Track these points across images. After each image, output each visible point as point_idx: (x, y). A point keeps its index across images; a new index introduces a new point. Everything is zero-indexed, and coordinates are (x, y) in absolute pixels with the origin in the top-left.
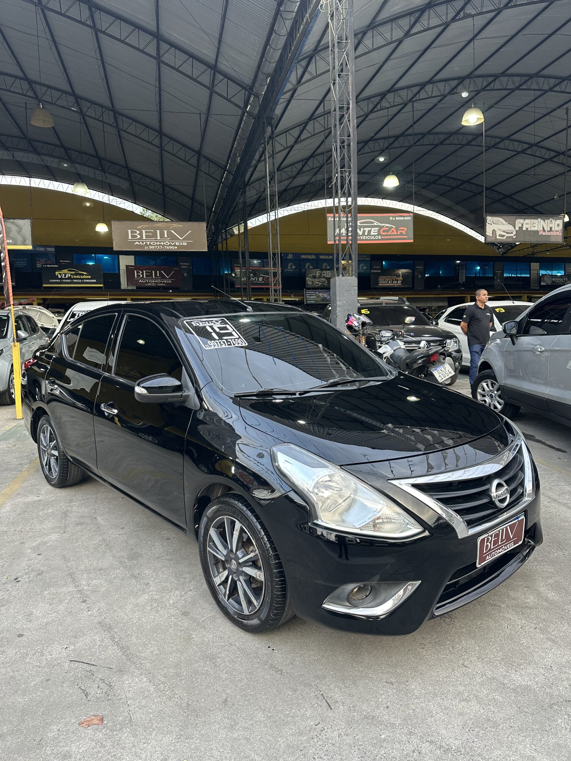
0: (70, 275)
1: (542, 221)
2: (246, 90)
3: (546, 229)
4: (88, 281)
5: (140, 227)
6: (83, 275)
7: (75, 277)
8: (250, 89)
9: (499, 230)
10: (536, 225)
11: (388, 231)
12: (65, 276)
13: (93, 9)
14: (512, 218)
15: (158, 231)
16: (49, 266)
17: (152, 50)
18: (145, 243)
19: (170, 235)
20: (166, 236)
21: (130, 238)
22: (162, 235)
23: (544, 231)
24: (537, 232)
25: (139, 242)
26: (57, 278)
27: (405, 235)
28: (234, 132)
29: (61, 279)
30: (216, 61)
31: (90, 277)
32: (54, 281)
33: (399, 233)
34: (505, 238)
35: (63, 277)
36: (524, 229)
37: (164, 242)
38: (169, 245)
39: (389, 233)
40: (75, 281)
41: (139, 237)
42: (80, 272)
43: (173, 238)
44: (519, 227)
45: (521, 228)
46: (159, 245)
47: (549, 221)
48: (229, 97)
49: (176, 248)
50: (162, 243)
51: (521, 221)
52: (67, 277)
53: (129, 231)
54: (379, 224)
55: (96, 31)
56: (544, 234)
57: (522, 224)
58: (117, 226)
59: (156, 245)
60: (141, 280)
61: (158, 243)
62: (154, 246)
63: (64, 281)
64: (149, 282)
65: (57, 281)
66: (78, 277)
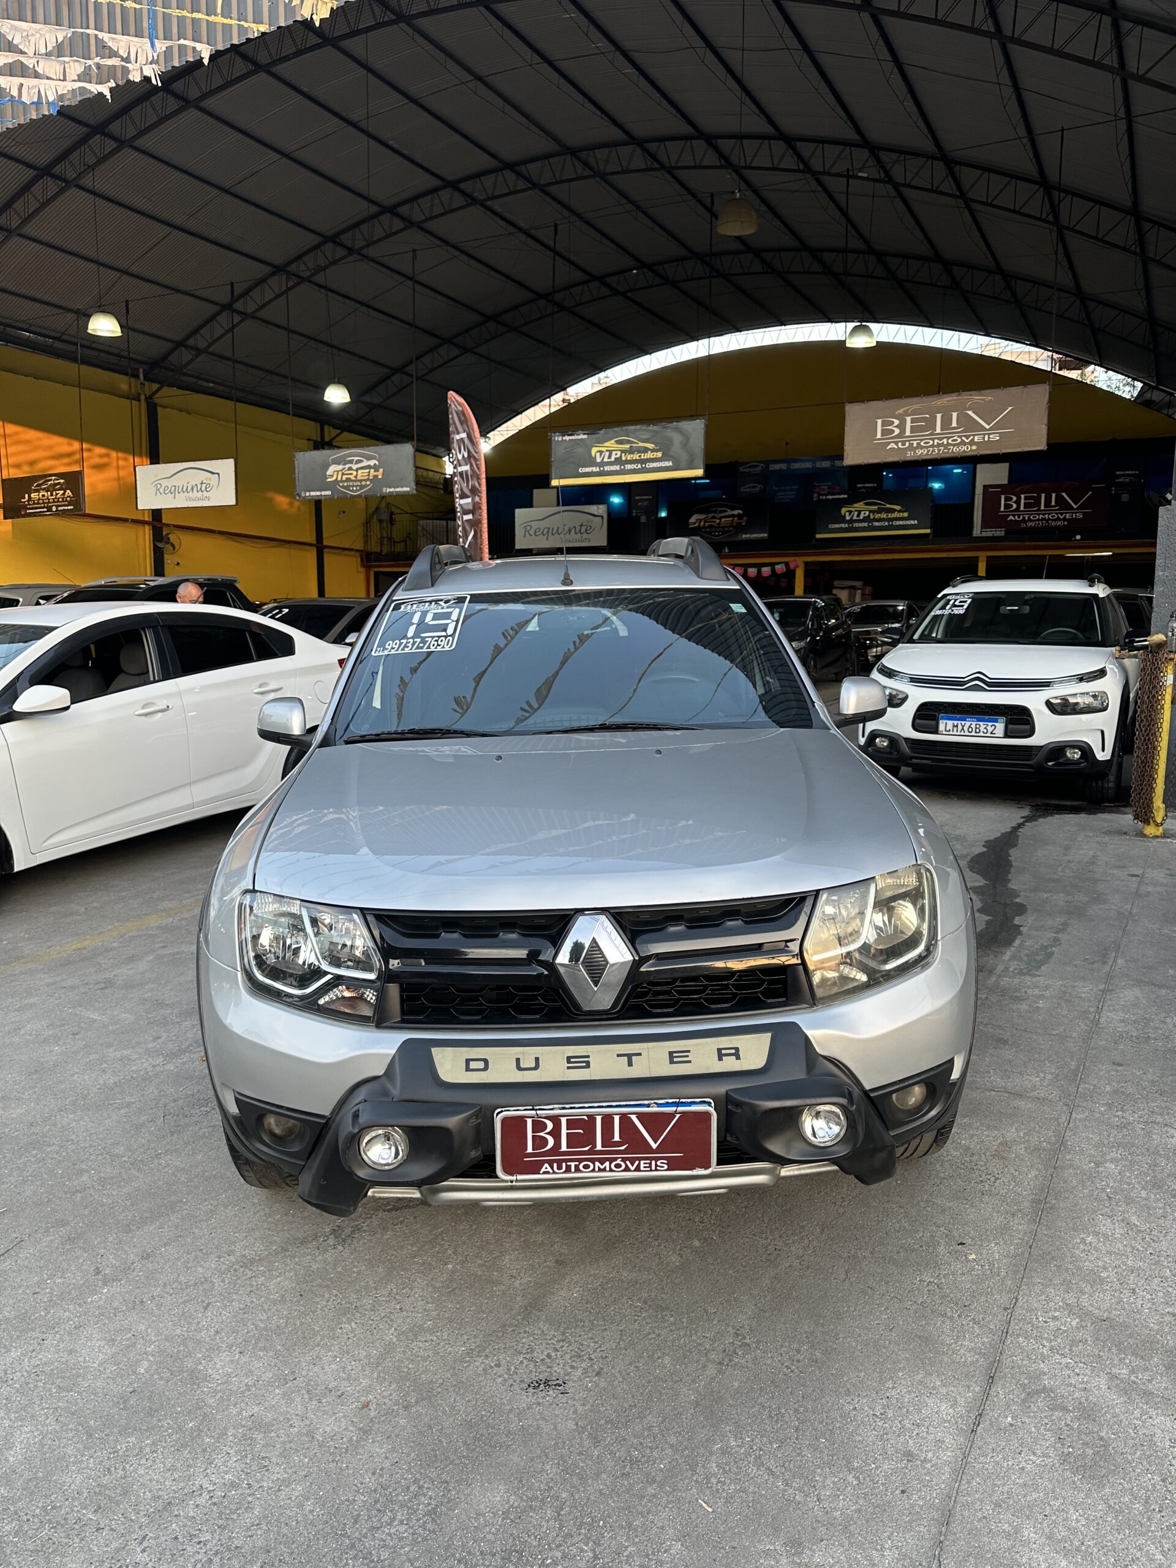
0: (867, 513)
4: (901, 523)
5: (901, 411)
6: (893, 511)
7: (877, 516)
12: (858, 516)
15: (939, 416)
16: (830, 497)
19: (964, 420)
20: (954, 424)
21: (879, 436)
22: (946, 424)
25: (896, 443)
26: (842, 519)
29: (851, 521)
32: (837, 526)
35: (855, 518)
37: (948, 438)
38: (959, 444)
40: (877, 524)
41: (897, 431)
42: (888, 506)
43: (970, 426)
46: (939, 445)
49: (974, 447)
50: (945, 441)
52: (861, 517)
53: (879, 422)
58: (854, 413)
59: (930, 446)
60: (1014, 516)
61: (936, 441)
62: (927, 447)
63: (856, 525)
64: (1030, 520)
65: (843, 525)
66: (884, 516)
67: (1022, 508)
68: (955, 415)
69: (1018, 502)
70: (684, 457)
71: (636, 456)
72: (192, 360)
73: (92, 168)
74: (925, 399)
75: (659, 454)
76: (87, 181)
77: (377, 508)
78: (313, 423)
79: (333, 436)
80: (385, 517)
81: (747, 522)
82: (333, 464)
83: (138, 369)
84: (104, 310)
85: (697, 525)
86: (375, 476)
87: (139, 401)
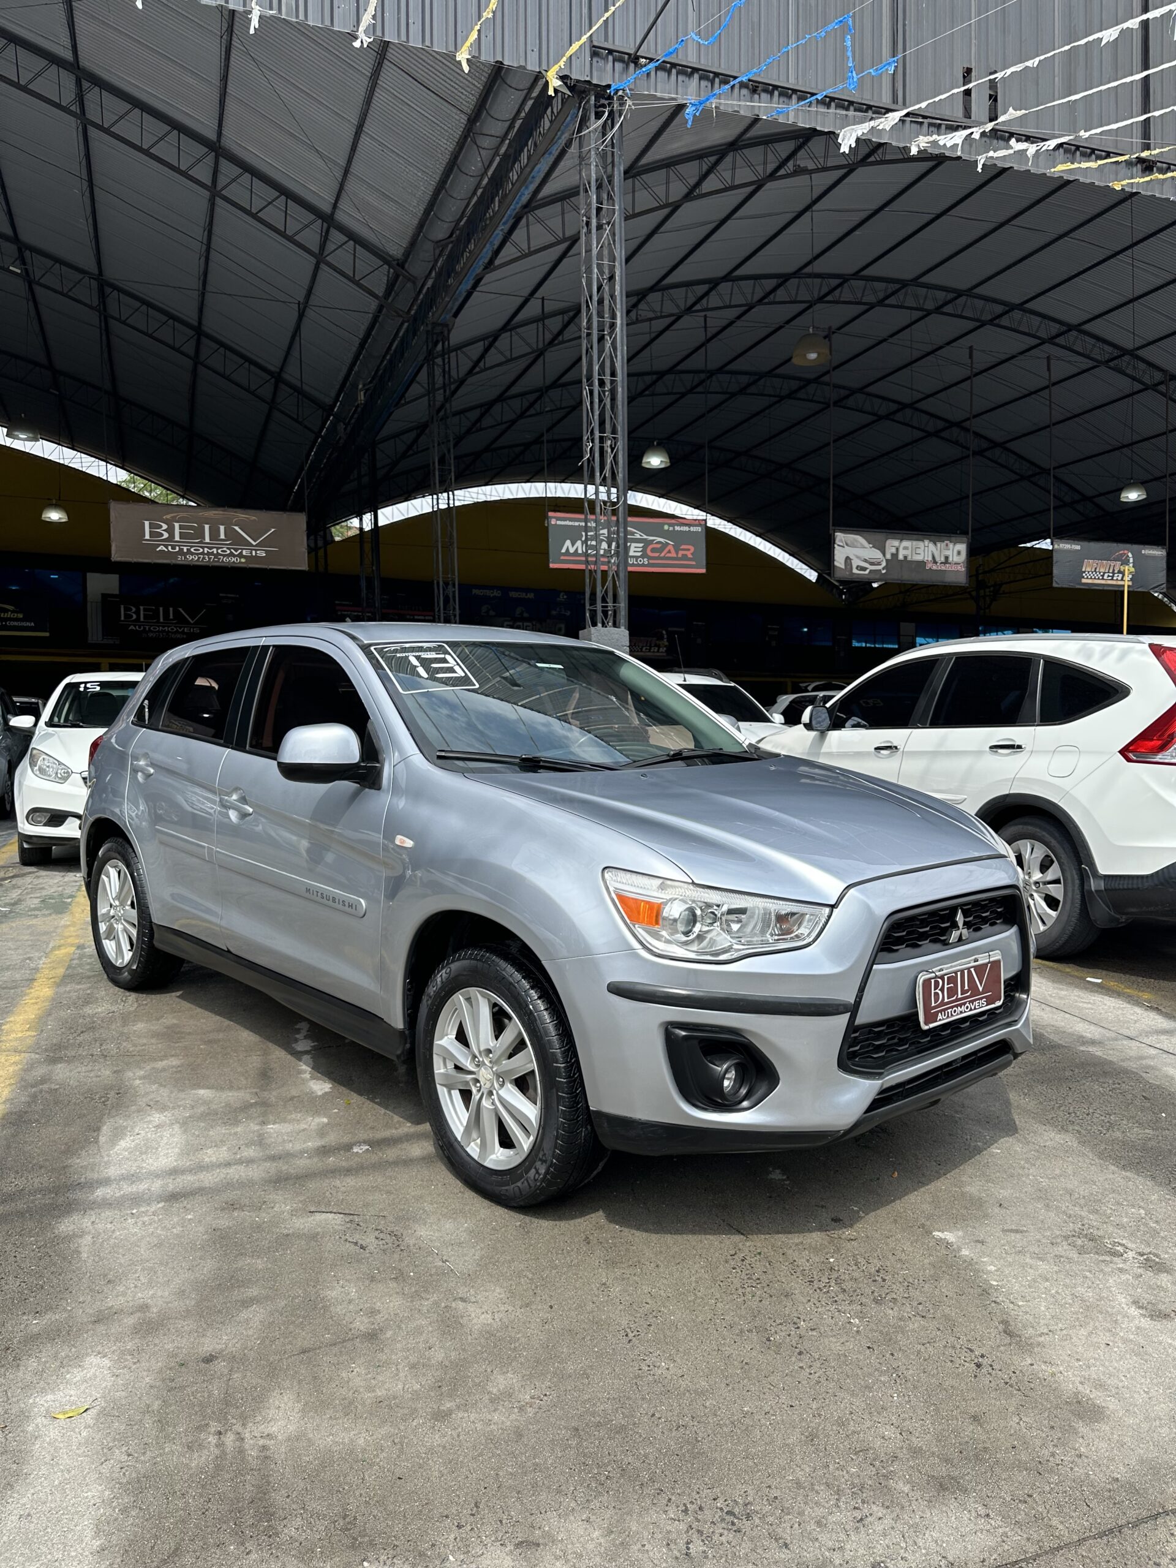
1: (931, 545)
2: (390, 266)
3: (938, 559)
4: (16, 624)
5: (168, 517)
6: (6, 611)
8: (399, 266)
9: (858, 557)
10: (920, 551)
11: (660, 550)
13: (86, 84)
14: (878, 536)
15: (207, 527)
17: (203, 173)
18: (177, 548)
19: (230, 533)
20: (222, 536)
21: (147, 537)
22: (214, 535)
23: (935, 562)
24: (922, 564)
25: (166, 546)
27: (690, 559)
28: (357, 342)
30: (335, 206)
31: (21, 616)
33: (680, 556)
34: (867, 572)
36: (901, 557)
37: (218, 548)
38: (228, 556)
39: (662, 555)
41: (166, 535)
43: (236, 540)
44: (892, 555)
45: (895, 556)
46: (208, 554)
47: (943, 544)
48: (357, 278)
49: (243, 560)
50: (215, 550)
51: (896, 543)
53: (147, 523)
54: (645, 537)
55: (86, 124)
56: (934, 568)
57: (897, 549)
58: (119, 511)
59: (200, 554)
60: (135, 626)
61: (206, 550)
62: (197, 554)
64: (150, 630)
67: (142, 619)
68: (222, 528)
69: (138, 613)
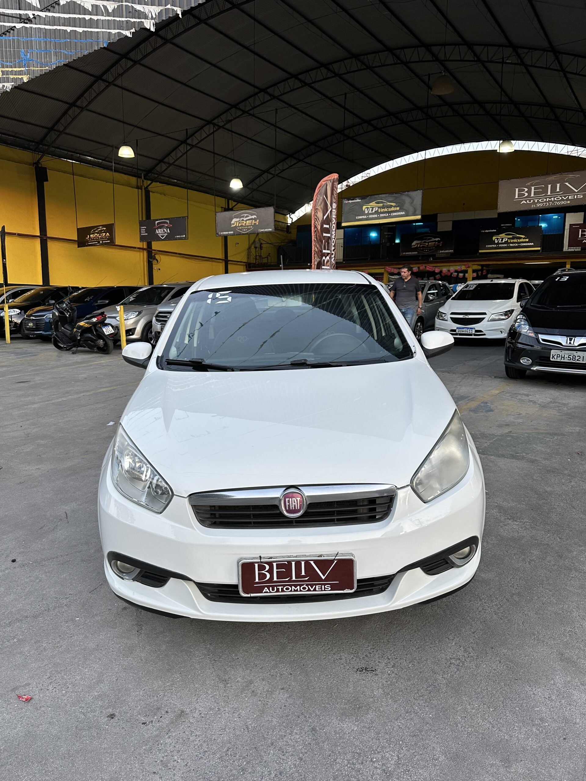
0: (506, 239)
6: (520, 238)
7: (512, 241)
12: (502, 241)
15: (550, 186)
16: (487, 231)
18: (532, 201)
20: (558, 190)
22: (553, 190)
25: (526, 201)
26: (493, 243)
29: (498, 243)
31: (527, 240)
32: (490, 246)
35: (500, 242)
37: (554, 197)
38: (560, 201)
40: (512, 245)
41: (526, 194)
42: (518, 235)
49: (569, 202)
50: (553, 199)
52: (503, 242)
58: (504, 186)
59: (544, 202)
61: (548, 199)
62: (542, 203)
63: (500, 245)
65: (494, 246)
66: (515, 241)
68: (558, 185)
70: (411, 210)
71: (386, 210)
72: (166, 169)
73: (121, 75)
74: (542, 177)
75: (398, 208)
76: (118, 82)
77: (254, 241)
78: (224, 199)
79: (233, 205)
80: (258, 245)
81: (442, 244)
82: (235, 218)
83: (141, 174)
84: (126, 144)
85: (416, 246)
86: (255, 224)
87: (141, 189)
